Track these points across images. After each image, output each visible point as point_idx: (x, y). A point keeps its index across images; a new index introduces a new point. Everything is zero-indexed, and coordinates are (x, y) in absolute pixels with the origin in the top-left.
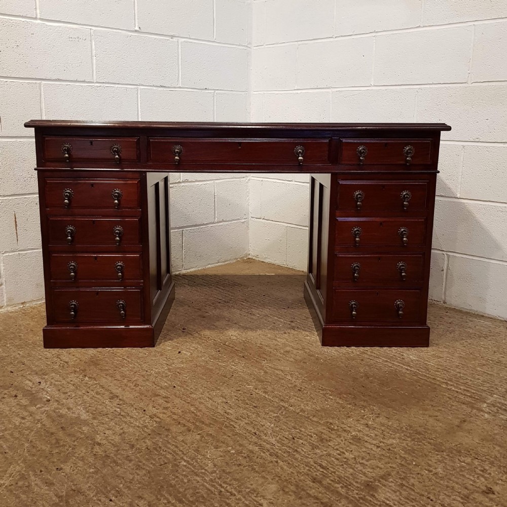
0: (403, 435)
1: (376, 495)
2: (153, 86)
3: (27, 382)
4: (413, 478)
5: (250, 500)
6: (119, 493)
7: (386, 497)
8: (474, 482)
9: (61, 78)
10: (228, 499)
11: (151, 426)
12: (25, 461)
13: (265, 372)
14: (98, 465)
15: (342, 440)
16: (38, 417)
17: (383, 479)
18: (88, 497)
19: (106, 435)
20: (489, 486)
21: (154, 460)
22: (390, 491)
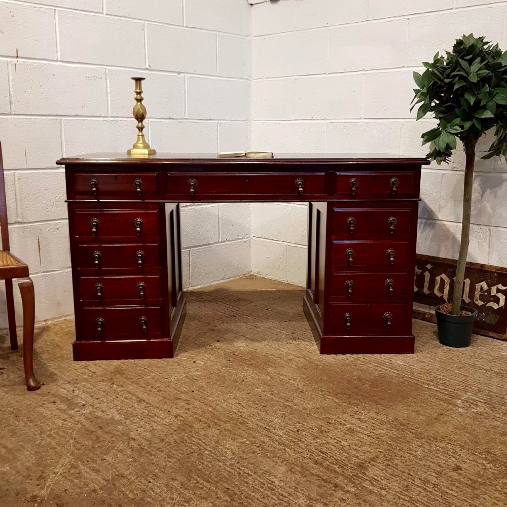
0: (389, 426)
1: (367, 473)
2: (162, 118)
3: (62, 390)
4: (397, 459)
5: (264, 479)
6: (156, 477)
7: (375, 474)
8: (447, 461)
9: (80, 114)
10: (246, 478)
11: (176, 424)
12: (72, 454)
13: (272, 377)
14: (136, 455)
15: (338, 432)
16: (77, 419)
17: (372, 460)
18: (131, 480)
19: (138, 432)
20: (459, 464)
21: (182, 450)
22: (378, 469)
